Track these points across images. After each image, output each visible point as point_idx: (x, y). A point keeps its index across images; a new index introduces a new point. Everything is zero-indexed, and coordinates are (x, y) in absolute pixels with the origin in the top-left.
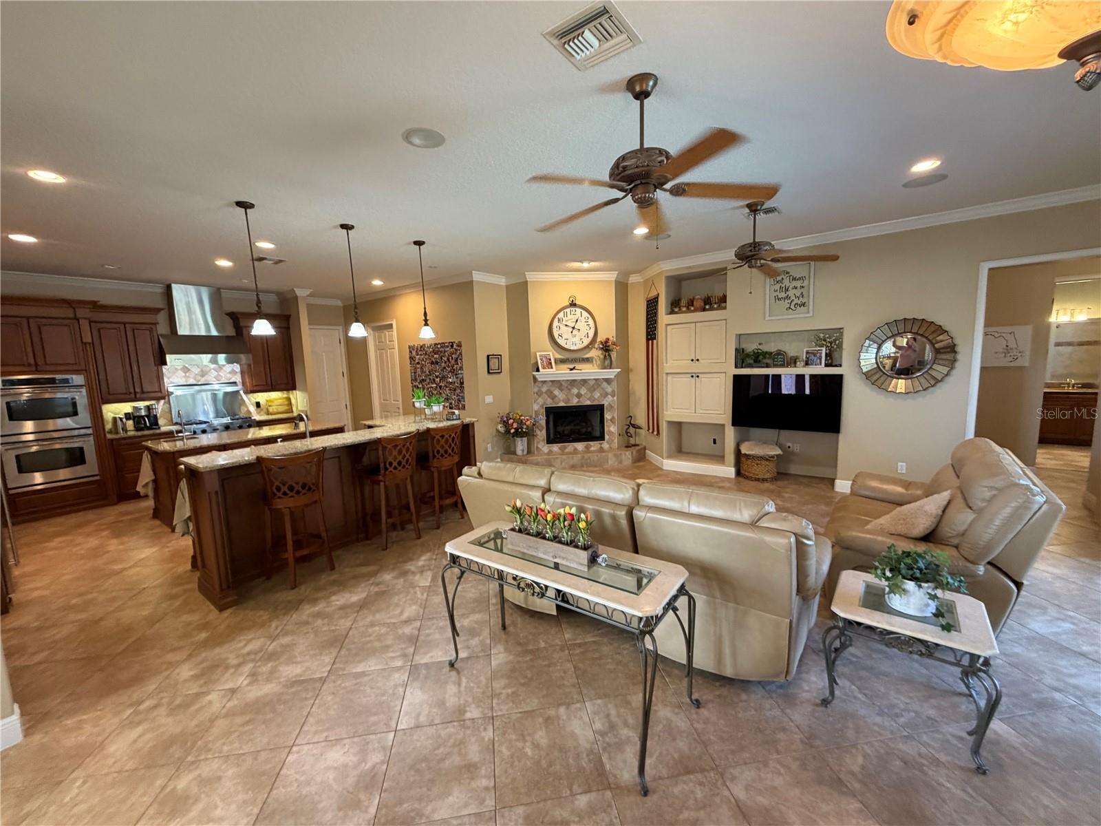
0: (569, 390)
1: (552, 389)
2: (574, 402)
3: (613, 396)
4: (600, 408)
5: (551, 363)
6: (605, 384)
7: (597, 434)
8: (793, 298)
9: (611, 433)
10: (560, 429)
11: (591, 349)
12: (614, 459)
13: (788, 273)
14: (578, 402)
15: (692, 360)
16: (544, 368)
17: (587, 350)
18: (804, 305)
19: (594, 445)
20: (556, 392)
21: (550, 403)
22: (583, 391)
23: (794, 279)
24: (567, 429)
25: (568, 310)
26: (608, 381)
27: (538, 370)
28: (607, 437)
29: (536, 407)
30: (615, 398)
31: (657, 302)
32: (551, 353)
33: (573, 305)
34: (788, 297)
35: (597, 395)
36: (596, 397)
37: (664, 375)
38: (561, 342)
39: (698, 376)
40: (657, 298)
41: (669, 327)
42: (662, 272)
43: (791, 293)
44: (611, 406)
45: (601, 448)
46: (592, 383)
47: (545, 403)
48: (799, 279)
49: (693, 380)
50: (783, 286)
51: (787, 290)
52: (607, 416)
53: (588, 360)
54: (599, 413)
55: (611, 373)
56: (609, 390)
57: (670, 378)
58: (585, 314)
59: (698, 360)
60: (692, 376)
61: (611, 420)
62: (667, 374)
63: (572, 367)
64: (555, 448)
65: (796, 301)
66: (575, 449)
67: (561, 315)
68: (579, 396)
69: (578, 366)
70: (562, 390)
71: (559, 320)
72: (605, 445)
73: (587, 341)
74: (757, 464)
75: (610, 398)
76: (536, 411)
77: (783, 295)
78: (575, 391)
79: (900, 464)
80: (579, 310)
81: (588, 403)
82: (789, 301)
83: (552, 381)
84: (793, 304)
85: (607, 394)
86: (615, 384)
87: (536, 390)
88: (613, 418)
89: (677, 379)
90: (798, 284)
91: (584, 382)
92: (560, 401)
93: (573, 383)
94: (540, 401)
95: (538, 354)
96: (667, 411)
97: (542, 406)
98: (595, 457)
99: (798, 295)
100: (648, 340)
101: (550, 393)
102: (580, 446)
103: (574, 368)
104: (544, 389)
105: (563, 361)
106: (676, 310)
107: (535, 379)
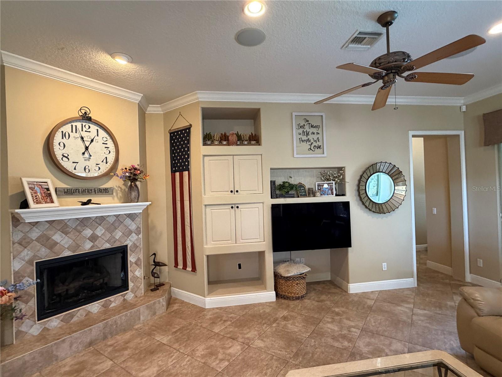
0: (80, 232)
1: (50, 233)
2: (87, 247)
3: (138, 233)
4: (123, 251)
5: (50, 195)
6: (128, 221)
7: (118, 283)
8: (312, 141)
9: (136, 278)
10: (60, 289)
11: (112, 176)
12: (147, 312)
13: (307, 121)
14: (92, 247)
15: (232, 192)
16: (38, 202)
17: (105, 179)
18: (319, 147)
19: (115, 300)
20: (57, 237)
21: (45, 255)
22: (100, 231)
23: (312, 126)
24: (73, 286)
25: (79, 125)
26: (131, 217)
27: (25, 205)
28: (131, 285)
29: (17, 265)
30: (141, 236)
31: (189, 134)
32: (49, 181)
33: (86, 118)
34: (308, 140)
35: (118, 234)
36: (117, 238)
37: (203, 207)
38: (67, 165)
39: (238, 207)
40: (189, 129)
41: (206, 158)
42: (199, 102)
43: (311, 137)
44: (135, 246)
45: (124, 300)
46: (112, 220)
47: (35, 256)
48: (316, 127)
49: (233, 210)
50: (305, 130)
51: (308, 134)
52: (131, 258)
53: (106, 191)
54: (120, 255)
55: (137, 207)
56: (133, 227)
57: (208, 209)
58: (102, 133)
59: (237, 191)
60: (232, 207)
61: (136, 263)
62: (206, 205)
63: (85, 200)
64: (54, 322)
65: (315, 144)
66: (88, 313)
67: (67, 128)
68: (93, 238)
69: (94, 199)
70: (66, 233)
71: (64, 135)
72: (129, 295)
73: (105, 168)
74: (297, 284)
75: (134, 237)
76: (16, 273)
77: (305, 138)
78: (88, 232)
79: (383, 264)
80: (94, 128)
81: (107, 246)
82: (310, 143)
83: (51, 222)
84: (313, 146)
85: (131, 232)
86: (139, 220)
87: (18, 237)
88: (139, 259)
89: (216, 211)
90: (315, 130)
91: (102, 219)
92: (63, 249)
93: (84, 222)
94: (27, 254)
95: (25, 181)
96: (207, 244)
97: (30, 262)
98: (121, 318)
99: (315, 139)
100: (173, 172)
101: (45, 240)
102: (95, 307)
103: (89, 202)
104: (35, 234)
105: (68, 192)
106: (209, 143)
107: (16, 220)
